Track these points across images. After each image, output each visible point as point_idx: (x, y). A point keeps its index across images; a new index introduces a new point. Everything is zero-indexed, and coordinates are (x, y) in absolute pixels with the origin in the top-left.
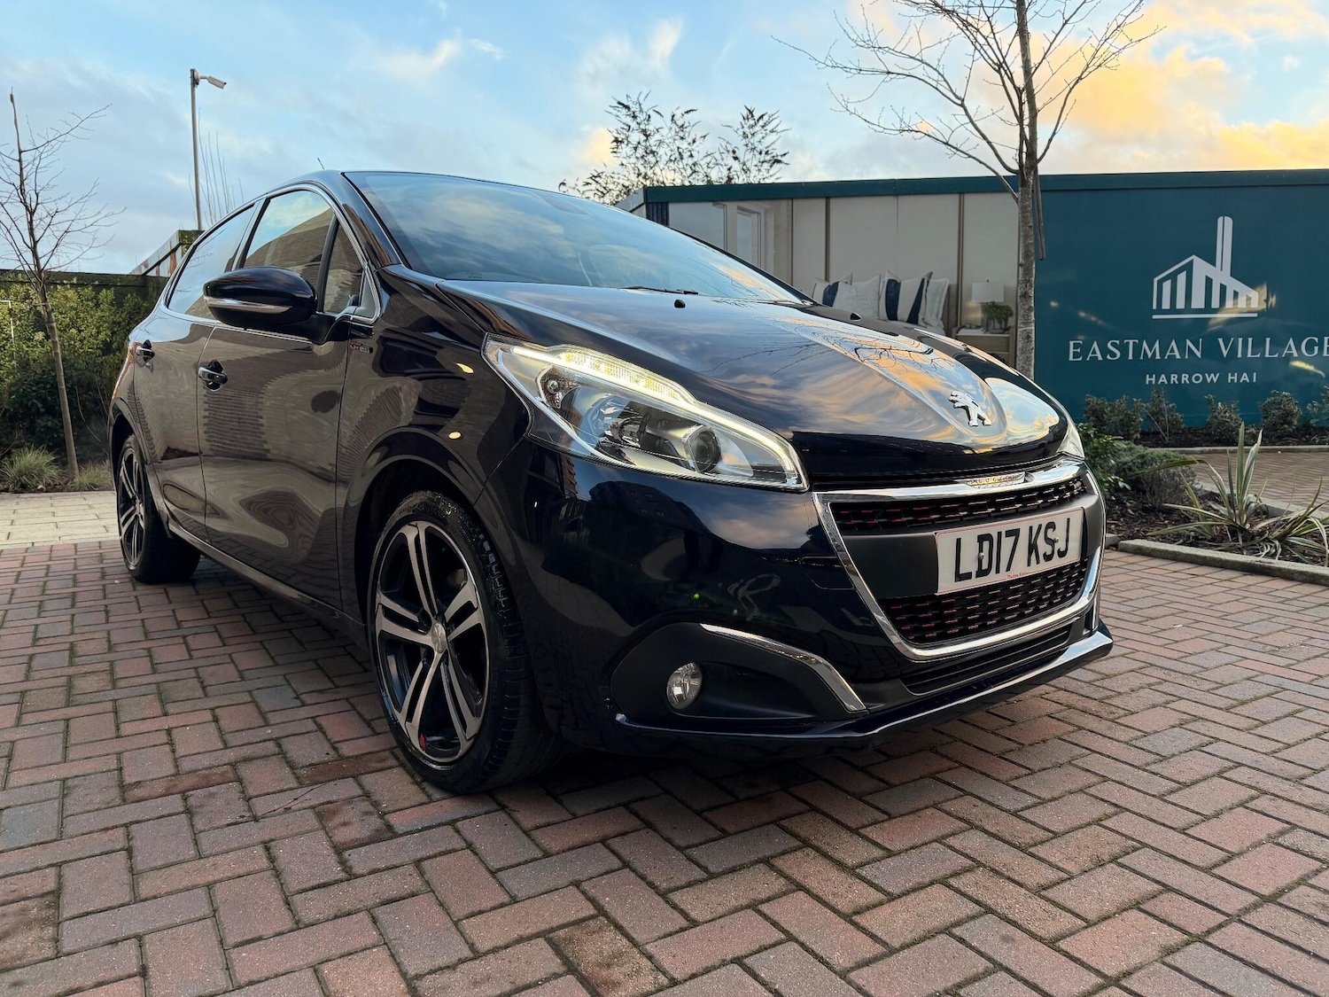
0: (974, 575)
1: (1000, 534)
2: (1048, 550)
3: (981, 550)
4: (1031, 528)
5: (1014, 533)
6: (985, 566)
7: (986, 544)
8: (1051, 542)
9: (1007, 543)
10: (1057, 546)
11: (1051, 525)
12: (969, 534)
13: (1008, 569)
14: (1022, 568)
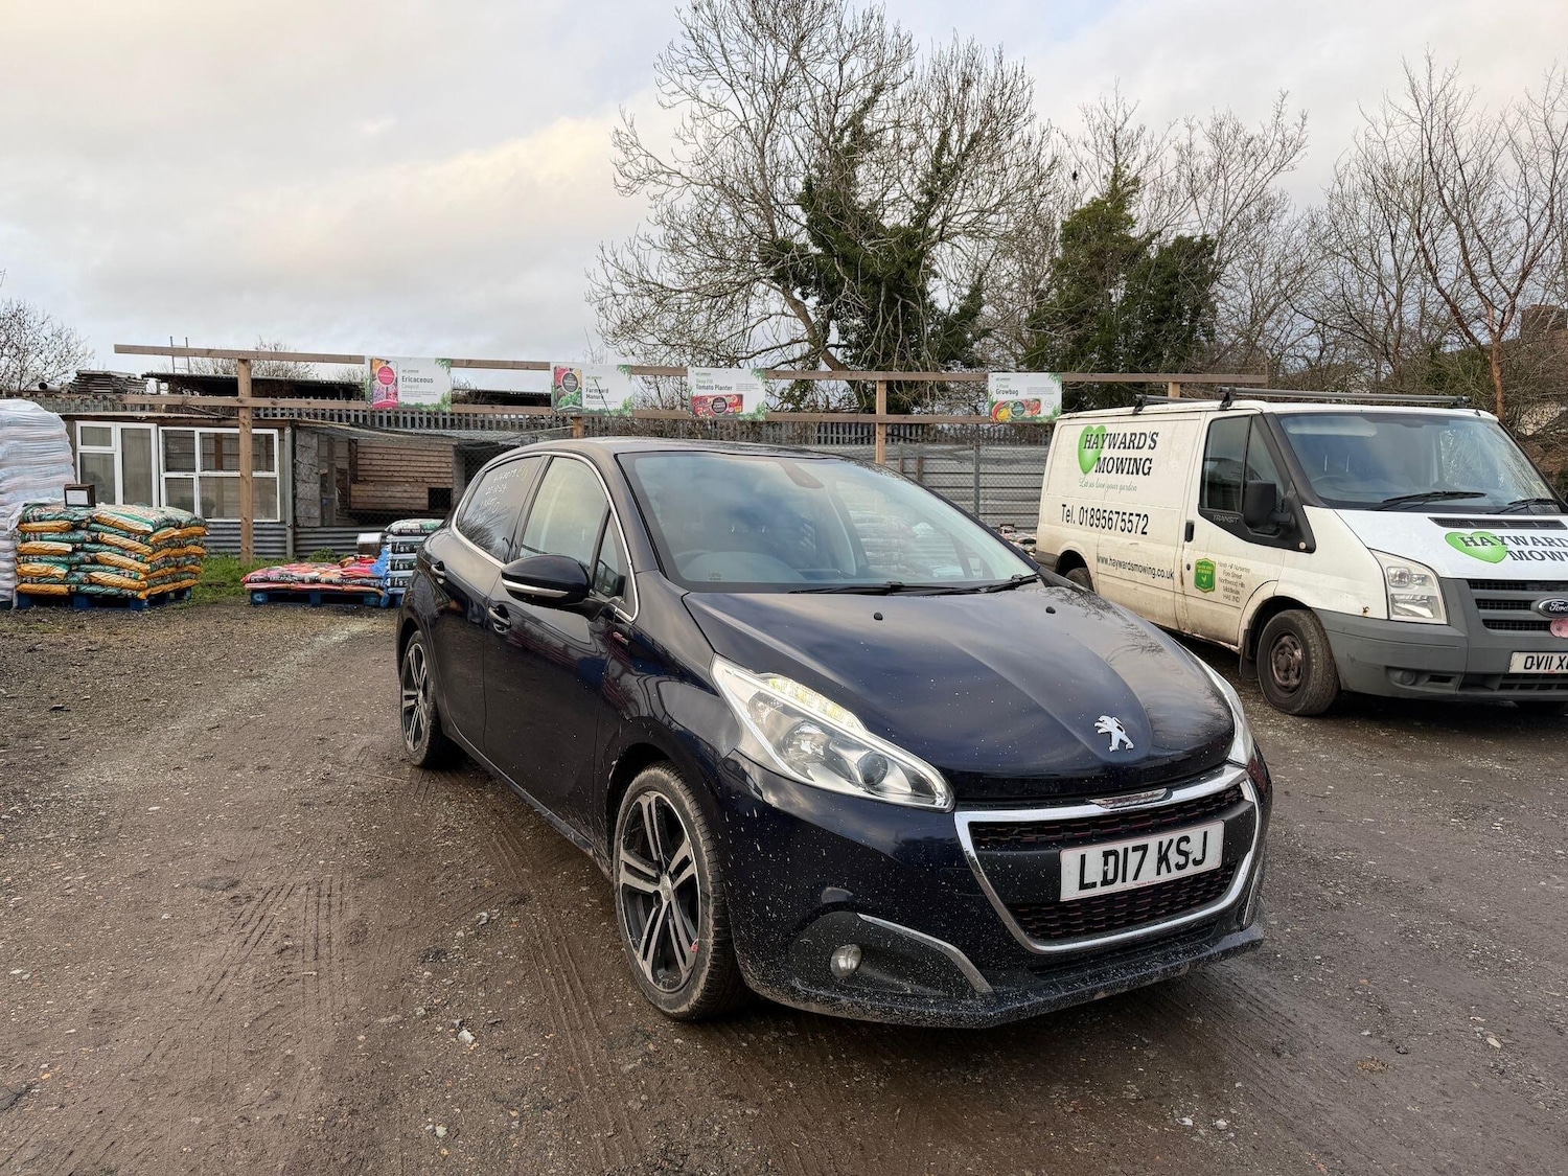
0: (1099, 884)
1: (1126, 850)
2: (1182, 860)
3: (1106, 863)
4: (1161, 843)
5: (1144, 848)
6: (1110, 876)
7: (1112, 859)
8: (1185, 854)
9: (1134, 858)
10: (1191, 858)
11: (1186, 839)
12: (1094, 853)
13: (1136, 878)
14: (1149, 876)
